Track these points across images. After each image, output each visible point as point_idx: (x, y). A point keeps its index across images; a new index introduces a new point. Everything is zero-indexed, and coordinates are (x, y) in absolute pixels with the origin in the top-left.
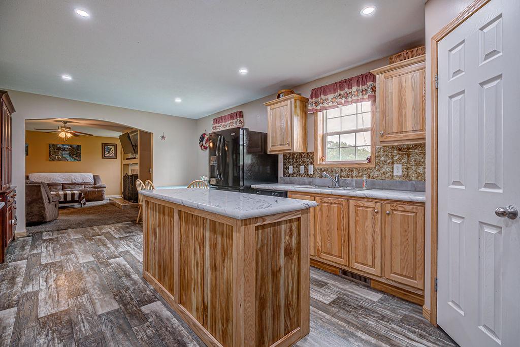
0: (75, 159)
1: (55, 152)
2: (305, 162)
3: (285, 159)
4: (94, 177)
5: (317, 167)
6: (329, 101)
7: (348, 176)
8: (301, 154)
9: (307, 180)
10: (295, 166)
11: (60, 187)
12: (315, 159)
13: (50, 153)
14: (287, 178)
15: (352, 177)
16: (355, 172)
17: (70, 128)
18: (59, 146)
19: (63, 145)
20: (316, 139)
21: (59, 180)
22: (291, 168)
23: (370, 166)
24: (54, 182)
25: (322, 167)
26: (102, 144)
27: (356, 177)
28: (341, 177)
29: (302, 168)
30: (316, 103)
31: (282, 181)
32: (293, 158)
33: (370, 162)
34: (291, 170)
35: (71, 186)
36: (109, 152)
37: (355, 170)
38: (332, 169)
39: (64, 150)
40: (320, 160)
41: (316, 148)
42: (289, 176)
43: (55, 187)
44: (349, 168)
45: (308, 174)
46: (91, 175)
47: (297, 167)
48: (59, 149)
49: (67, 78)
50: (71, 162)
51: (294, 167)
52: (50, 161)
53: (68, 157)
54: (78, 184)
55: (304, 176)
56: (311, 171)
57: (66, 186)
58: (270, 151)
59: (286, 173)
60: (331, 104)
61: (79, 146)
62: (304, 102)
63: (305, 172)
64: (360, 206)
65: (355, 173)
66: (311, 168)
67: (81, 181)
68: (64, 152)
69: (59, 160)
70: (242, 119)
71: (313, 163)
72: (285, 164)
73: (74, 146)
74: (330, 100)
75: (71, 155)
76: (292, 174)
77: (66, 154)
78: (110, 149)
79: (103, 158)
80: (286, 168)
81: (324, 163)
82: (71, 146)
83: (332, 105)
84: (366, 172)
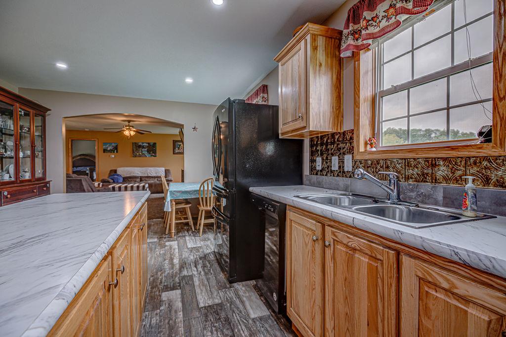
0: (152, 155)
1: (137, 149)
2: (339, 149)
3: (312, 146)
4: (166, 171)
5: (358, 157)
6: (380, 18)
7: (423, 178)
8: (333, 135)
9: (342, 181)
10: (325, 156)
11: (138, 180)
12: (355, 144)
13: (133, 151)
14: (314, 177)
15: (435, 180)
16: (442, 168)
17: (132, 127)
18: (139, 144)
19: (143, 143)
20: (357, 104)
21: (138, 174)
22: (319, 160)
23: (490, 150)
24: (134, 175)
25: (367, 157)
26: (173, 141)
27: (446, 179)
28: (407, 178)
29: (335, 160)
30: (356, 34)
31: (308, 182)
32: (322, 144)
33: (489, 141)
34: (319, 165)
35: (146, 179)
36: (179, 148)
37: (441, 163)
38: (389, 163)
39: (143, 147)
40: (366, 144)
41: (357, 122)
42: (317, 174)
43: (135, 179)
44: (426, 160)
45: (344, 172)
46: (163, 169)
47: (327, 160)
48: (140, 146)
49: (62, 66)
50: (149, 158)
51: (323, 159)
52: (133, 157)
53: (146, 153)
54: (152, 177)
55: (338, 175)
56: (348, 166)
57: (143, 179)
58: (283, 134)
59: (312, 169)
60: (384, 23)
61: (155, 144)
62: (335, 39)
63: (340, 167)
64: (436, 286)
65: (442, 171)
66: (348, 158)
67: (155, 175)
68: (143, 149)
69: (140, 156)
70: (266, 96)
71: (351, 151)
72: (312, 153)
73: (151, 144)
74: (382, 14)
75: (148, 151)
76: (321, 171)
77: (145, 151)
78: (180, 145)
79: (174, 154)
80: (313, 161)
81: (374, 149)
82: (149, 144)
83: (387, 24)
84: (474, 170)
